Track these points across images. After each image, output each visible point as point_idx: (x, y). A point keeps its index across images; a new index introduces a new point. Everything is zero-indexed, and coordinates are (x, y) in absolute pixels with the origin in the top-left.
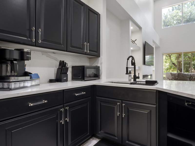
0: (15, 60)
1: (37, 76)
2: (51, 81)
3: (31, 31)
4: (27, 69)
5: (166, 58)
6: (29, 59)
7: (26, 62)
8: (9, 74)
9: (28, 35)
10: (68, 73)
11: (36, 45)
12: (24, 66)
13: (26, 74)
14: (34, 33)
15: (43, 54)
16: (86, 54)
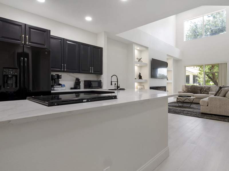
0: (56, 79)
1: (64, 86)
2: (71, 89)
3: (62, 66)
4: (60, 82)
5: (200, 69)
6: (61, 78)
7: (60, 79)
8: (53, 84)
9: (60, 67)
10: (80, 84)
11: (64, 71)
12: (59, 81)
13: (60, 85)
14: (63, 66)
15: (67, 75)
16: (91, 73)
